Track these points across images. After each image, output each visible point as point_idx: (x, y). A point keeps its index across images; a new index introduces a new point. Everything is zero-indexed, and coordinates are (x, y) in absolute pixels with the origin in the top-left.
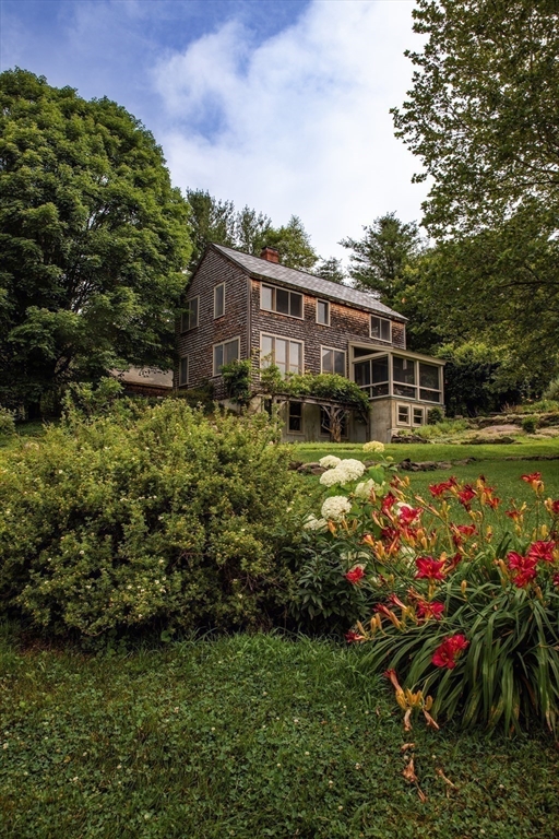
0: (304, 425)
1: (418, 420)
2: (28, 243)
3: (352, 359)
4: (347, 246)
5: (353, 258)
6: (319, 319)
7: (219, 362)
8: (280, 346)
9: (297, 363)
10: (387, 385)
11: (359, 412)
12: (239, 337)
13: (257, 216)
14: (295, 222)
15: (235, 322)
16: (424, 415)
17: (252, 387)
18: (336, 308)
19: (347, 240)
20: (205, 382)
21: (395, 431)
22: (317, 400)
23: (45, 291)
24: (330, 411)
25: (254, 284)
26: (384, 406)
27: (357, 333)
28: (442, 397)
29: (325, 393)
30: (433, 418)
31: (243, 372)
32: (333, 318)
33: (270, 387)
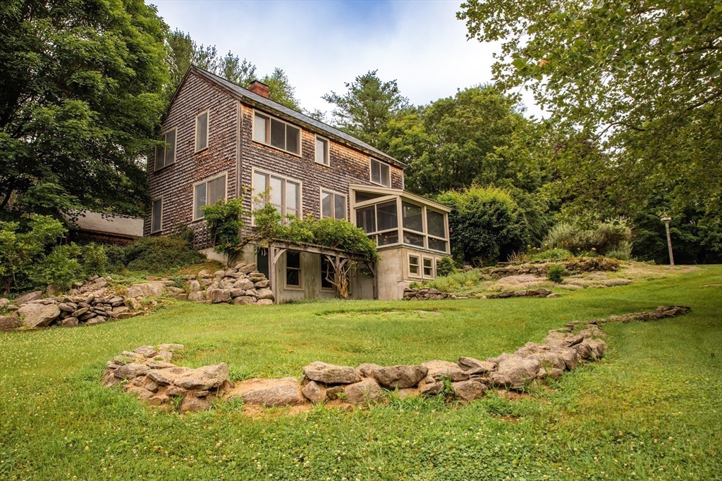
0: (303, 278)
1: (427, 272)
3: (354, 204)
4: (330, 100)
5: (335, 113)
6: (318, 157)
7: (200, 203)
8: (275, 184)
9: (294, 207)
10: (397, 231)
11: (366, 263)
12: (226, 173)
14: (279, 74)
15: (221, 155)
16: (434, 266)
17: (243, 233)
18: (336, 147)
19: (331, 95)
20: (183, 228)
21: (406, 284)
22: (321, 249)
24: (334, 261)
25: (245, 111)
26: (394, 255)
27: (358, 177)
28: (448, 246)
30: (443, 270)
32: (333, 158)
33: (265, 233)
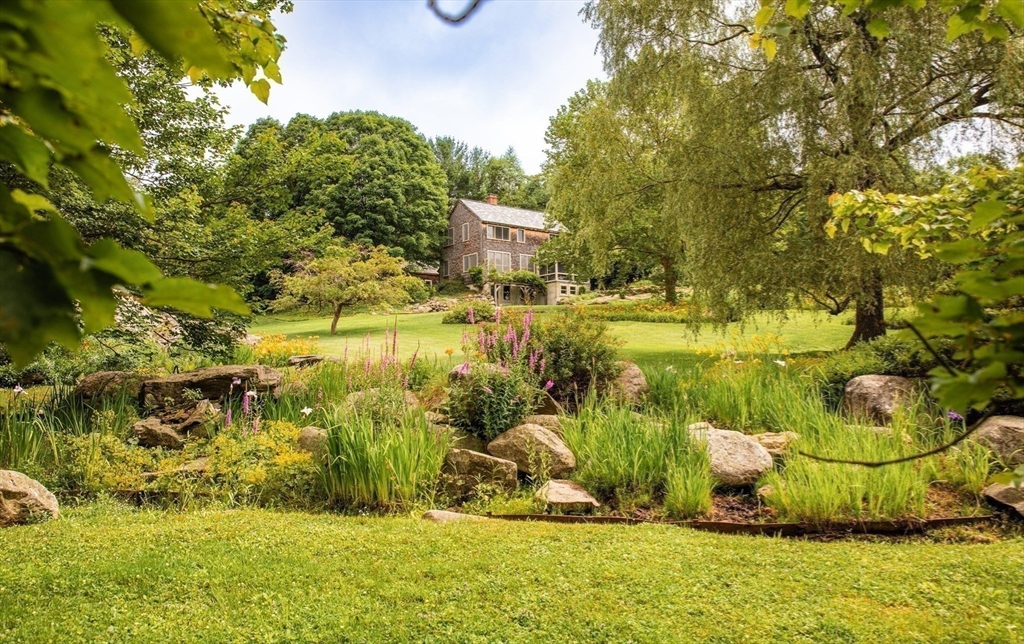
0: (511, 297)
1: (573, 293)
2: (381, 217)
6: (519, 240)
7: (467, 267)
8: (497, 256)
10: (554, 275)
11: (540, 289)
12: (477, 253)
13: (484, 151)
14: (511, 151)
15: (474, 244)
16: (577, 290)
17: (484, 279)
18: (529, 232)
20: (460, 275)
21: (559, 299)
22: (517, 284)
23: (386, 237)
24: (524, 289)
25: (484, 226)
26: (553, 286)
27: (541, 245)
29: (521, 281)
31: (480, 272)
32: (527, 238)
33: (493, 280)
